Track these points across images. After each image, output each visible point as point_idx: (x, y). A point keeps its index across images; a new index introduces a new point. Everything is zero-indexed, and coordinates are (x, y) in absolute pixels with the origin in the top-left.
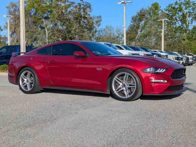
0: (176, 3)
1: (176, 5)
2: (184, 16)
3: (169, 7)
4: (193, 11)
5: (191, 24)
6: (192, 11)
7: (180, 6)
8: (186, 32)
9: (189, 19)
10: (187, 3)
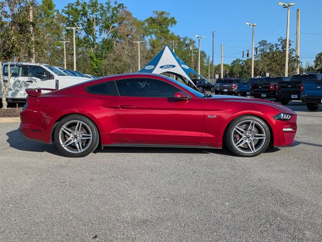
0: (78, 4)
1: (77, 5)
2: (90, 24)
3: (69, 7)
4: (102, 17)
5: (100, 35)
6: (100, 18)
7: (84, 8)
8: (93, 47)
9: (96, 28)
10: (94, 5)
